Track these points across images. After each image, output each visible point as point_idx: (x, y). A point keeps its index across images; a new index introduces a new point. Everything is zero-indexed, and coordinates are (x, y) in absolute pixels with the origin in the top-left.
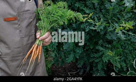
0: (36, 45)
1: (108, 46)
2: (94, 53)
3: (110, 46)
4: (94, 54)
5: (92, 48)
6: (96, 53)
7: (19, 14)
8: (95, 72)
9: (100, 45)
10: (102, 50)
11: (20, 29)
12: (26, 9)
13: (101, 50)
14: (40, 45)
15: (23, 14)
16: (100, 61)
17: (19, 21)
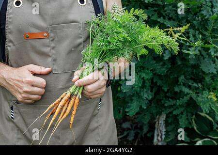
0: (69, 94)
1: (197, 86)
2: (170, 99)
3: (200, 85)
4: (169, 101)
5: (166, 89)
6: (172, 98)
7: (54, 27)
8: (170, 133)
10: (187, 93)
11: (54, 56)
12: (71, 17)
13: (185, 93)
14: (76, 95)
15: (63, 27)
16: (182, 113)
17: (52, 40)
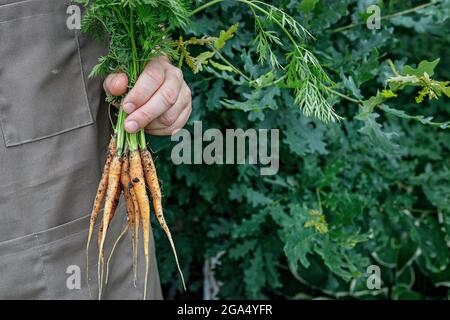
3: (291, 181)
4: (219, 223)
9: (246, 179)
10: (260, 204)
13: (255, 205)
16: (251, 254)
